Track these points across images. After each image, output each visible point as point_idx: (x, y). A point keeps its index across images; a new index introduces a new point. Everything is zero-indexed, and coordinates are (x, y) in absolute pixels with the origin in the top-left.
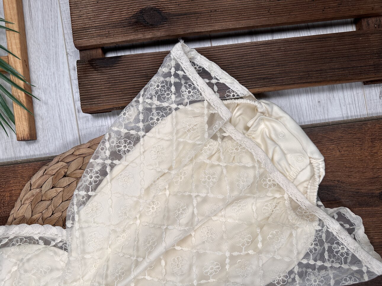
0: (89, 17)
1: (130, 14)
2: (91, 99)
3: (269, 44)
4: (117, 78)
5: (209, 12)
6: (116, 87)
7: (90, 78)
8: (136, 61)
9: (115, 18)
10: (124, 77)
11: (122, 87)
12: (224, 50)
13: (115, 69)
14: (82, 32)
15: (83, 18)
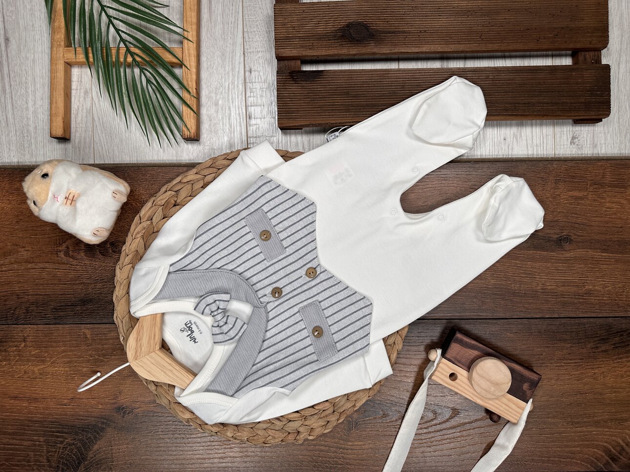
0: (294, 26)
1: (336, 26)
2: (289, 113)
3: (476, 71)
4: (316, 93)
5: (418, 33)
6: (314, 103)
7: (289, 91)
8: (338, 78)
9: (321, 29)
10: (324, 93)
11: (321, 103)
12: (430, 74)
13: (316, 83)
14: (285, 42)
15: (287, 26)
